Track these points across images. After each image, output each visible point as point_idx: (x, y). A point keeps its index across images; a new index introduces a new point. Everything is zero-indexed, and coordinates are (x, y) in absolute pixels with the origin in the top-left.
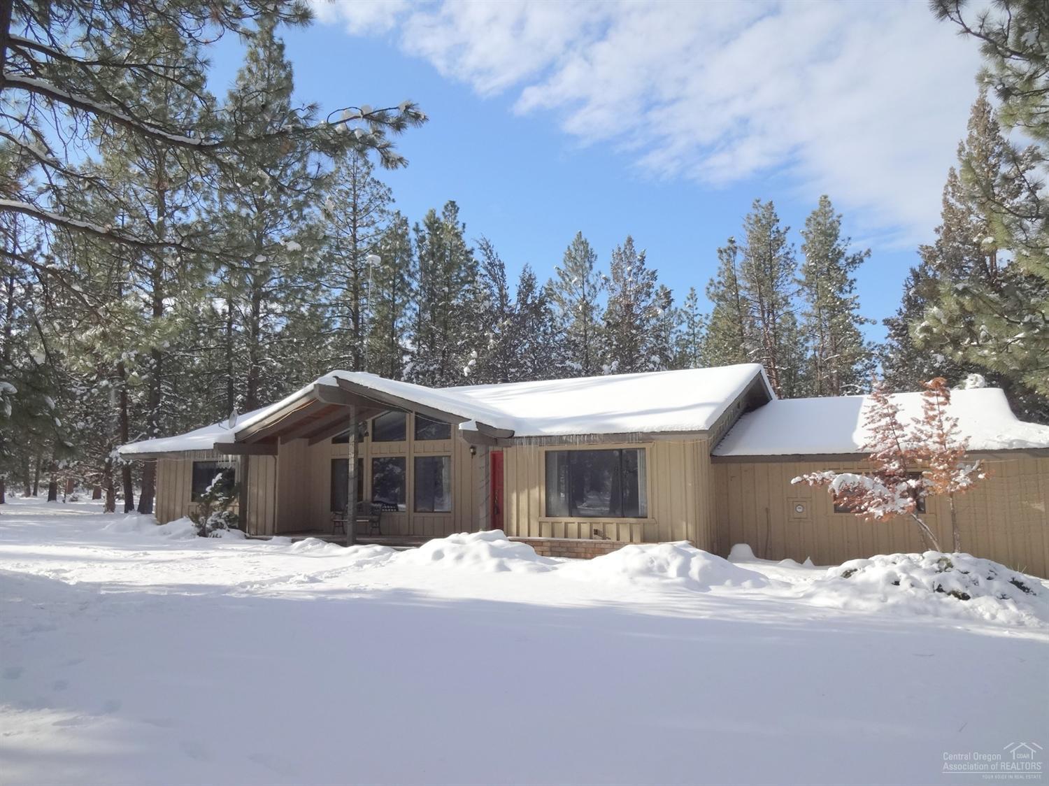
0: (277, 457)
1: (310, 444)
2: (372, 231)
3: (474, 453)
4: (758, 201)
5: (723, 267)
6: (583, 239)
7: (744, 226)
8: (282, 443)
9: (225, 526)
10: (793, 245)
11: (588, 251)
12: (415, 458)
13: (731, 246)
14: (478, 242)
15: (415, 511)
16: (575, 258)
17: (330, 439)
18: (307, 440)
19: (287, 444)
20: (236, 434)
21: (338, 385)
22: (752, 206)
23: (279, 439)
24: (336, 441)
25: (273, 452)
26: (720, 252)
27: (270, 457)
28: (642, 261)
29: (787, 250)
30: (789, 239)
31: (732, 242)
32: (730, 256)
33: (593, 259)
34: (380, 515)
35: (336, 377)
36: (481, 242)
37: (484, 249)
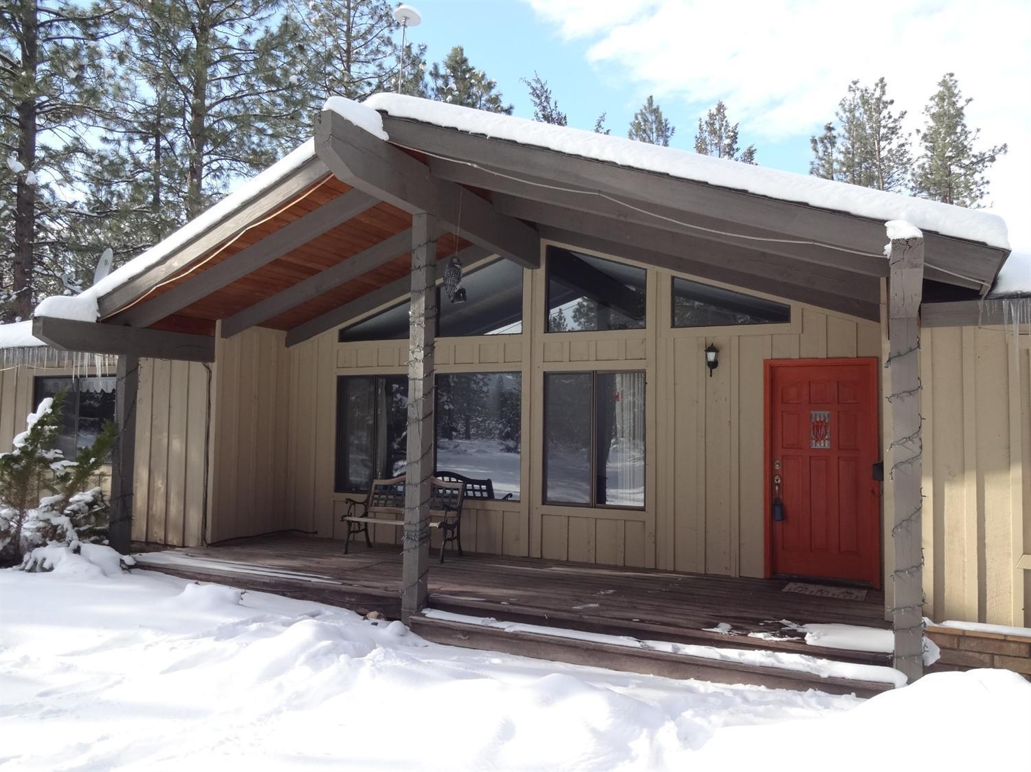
0: (214, 366)
1: (290, 342)
4: (855, 83)
5: (817, 161)
6: (654, 107)
7: (837, 114)
8: (224, 335)
9: (71, 534)
10: (910, 134)
11: (660, 123)
12: (546, 375)
13: (829, 134)
14: (529, 84)
15: (545, 501)
16: (645, 131)
17: (334, 332)
18: (283, 334)
19: (237, 338)
20: (100, 300)
22: (847, 89)
23: (218, 323)
24: (345, 336)
25: (206, 356)
26: (814, 141)
27: (197, 367)
28: (734, 138)
29: (902, 141)
30: (906, 126)
31: (829, 129)
32: (827, 148)
33: (668, 134)
34: (459, 510)
35: (383, 113)
36: (534, 85)
37: (538, 96)
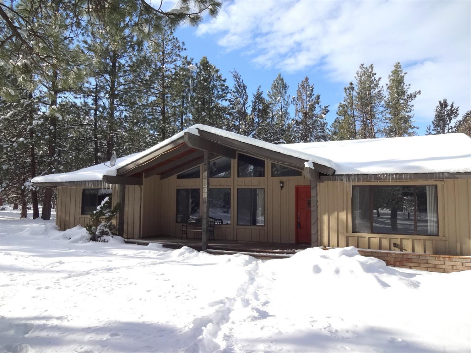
0: (143, 187)
1: (162, 179)
2: (172, 66)
3: (282, 187)
4: (362, 65)
5: (347, 97)
6: (281, 78)
7: (355, 77)
8: (145, 177)
9: (110, 233)
10: (383, 87)
11: (284, 84)
12: (238, 189)
13: (351, 86)
14: (232, 73)
15: (237, 225)
16: (277, 87)
17: (175, 176)
18: (160, 176)
19: (148, 178)
20: (118, 170)
21: (199, 135)
22: (359, 67)
23: (144, 174)
24: (179, 177)
25: (140, 183)
26: (345, 89)
27: (137, 187)
28: (312, 91)
29: (380, 89)
30: (381, 83)
31: (351, 84)
32: (350, 91)
33: (287, 88)
34: (214, 227)
35: (198, 129)
36: (234, 73)
37: (236, 78)
